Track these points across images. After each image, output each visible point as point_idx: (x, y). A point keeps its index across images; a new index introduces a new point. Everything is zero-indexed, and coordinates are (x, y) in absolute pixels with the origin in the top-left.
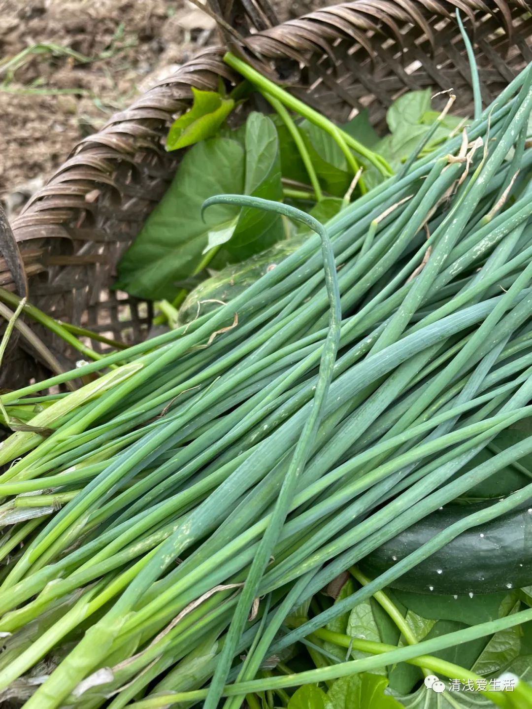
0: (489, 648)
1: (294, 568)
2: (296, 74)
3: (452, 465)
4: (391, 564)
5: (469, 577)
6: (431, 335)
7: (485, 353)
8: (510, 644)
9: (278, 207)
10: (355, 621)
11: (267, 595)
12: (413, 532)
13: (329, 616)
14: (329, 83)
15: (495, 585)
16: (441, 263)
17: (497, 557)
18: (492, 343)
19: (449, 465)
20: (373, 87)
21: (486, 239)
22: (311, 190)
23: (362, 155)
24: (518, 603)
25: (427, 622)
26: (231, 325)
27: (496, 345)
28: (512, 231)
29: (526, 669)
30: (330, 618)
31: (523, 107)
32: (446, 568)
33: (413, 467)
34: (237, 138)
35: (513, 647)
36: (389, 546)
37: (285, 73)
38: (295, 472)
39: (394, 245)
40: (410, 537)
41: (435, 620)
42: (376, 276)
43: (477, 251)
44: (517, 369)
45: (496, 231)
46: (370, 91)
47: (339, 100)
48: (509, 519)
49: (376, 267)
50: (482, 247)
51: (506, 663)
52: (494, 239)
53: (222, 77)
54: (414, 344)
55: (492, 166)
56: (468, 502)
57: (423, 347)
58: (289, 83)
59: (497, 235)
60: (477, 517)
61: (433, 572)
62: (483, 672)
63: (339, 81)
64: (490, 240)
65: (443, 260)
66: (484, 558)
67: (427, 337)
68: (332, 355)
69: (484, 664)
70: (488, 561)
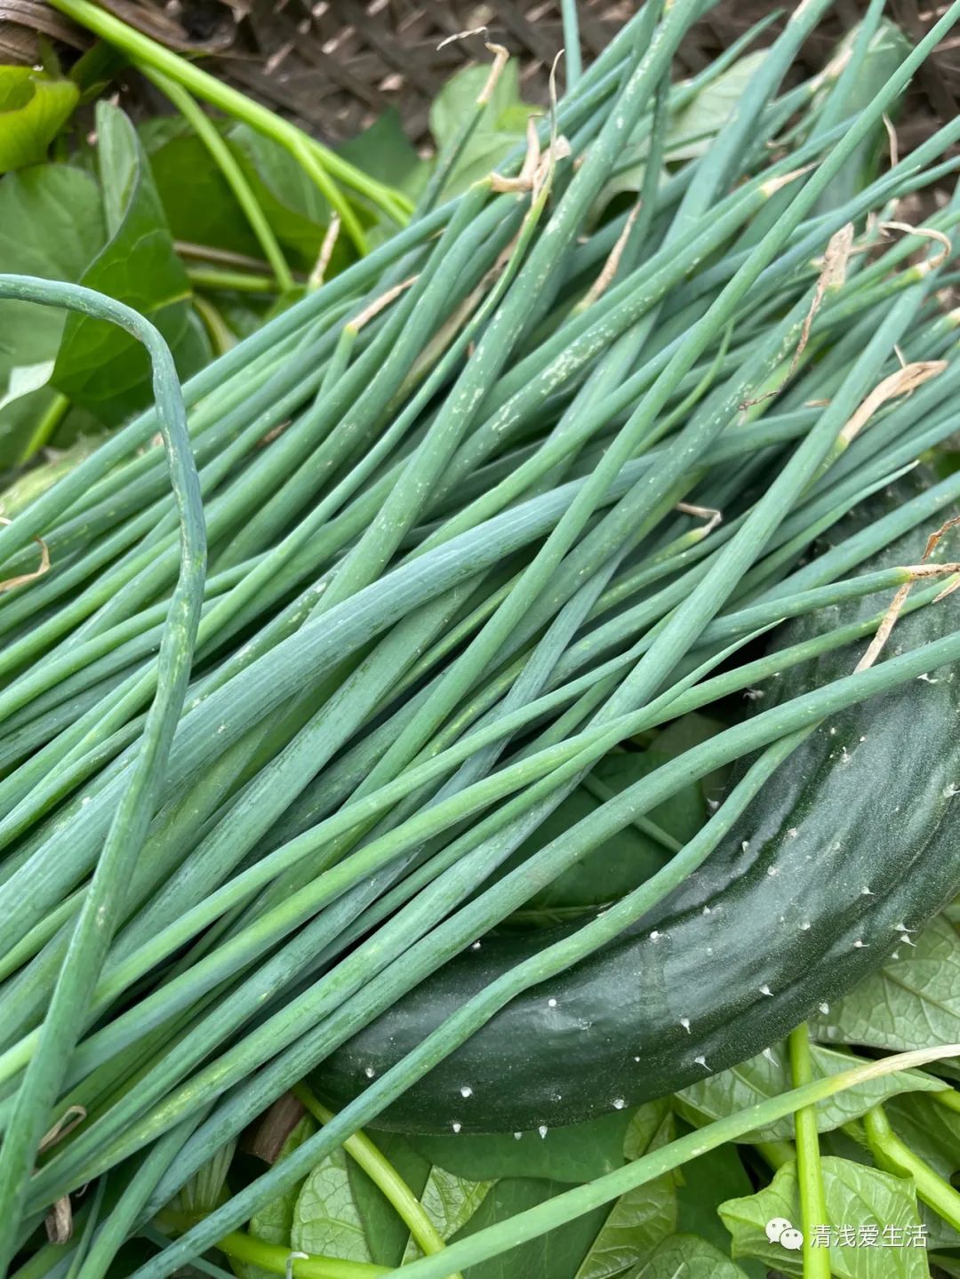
0: (613, 1222)
1: (131, 1127)
2: (224, 28)
3: (490, 851)
4: (362, 1084)
5: (527, 1097)
6: (442, 567)
7: (563, 596)
8: (656, 1207)
9: (67, 294)
10: (310, 1208)
11: (94, 1183)
12: (408, 1010)
13: (222, 1222)
14: (306, 51)
15: (588, 1106)
16: (470, 408)
17: (586, 1047)
18: (576, 576)
19: (480, 852)
20: (401, 61)
21: (568, 351)
22: (269, 273)
23: (362, 194)
24: (669, 1117)
25: (473, 1187)
26: (35, 569)
27: (587, 580)
28: (623, 331)
29: (676, 1269)
30: (224, 1226)
31: (643, 69)
32: (479, 1083)
33: (404, 865)
34: (81, 164)
35: (662, 1215)
36: (357, 1046)
37: (200, 28)
38: (94, 917)
39: (378, 374)
40: (404, 1020)
41: (490, 1179)
42: (342, 443)
43: (549, 378)
44: (636, 627)
45: (589, 333)
46: (395, 68)
47: (333, 88)
48: (611, 958)
49: (342, 424)
50: (559, 369)
51: (651, 1249)
52: (585, 350)
53: (46, 36)
54: (399, 592)
55: (576, 195)
56: (555, 917)
57: (423, 596)
58: (208, 48)
59: (589, 341)
60: (539, 965)
61: (452, 1094)
62: (605, 1272)
63: (329, 48)
64: (577, 353)
65: (473, 401)
66: (557, 1053)
67: (432, 573)
68: (184, 630)
69: (605, 1254)
70: (565, 1058)
